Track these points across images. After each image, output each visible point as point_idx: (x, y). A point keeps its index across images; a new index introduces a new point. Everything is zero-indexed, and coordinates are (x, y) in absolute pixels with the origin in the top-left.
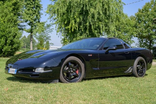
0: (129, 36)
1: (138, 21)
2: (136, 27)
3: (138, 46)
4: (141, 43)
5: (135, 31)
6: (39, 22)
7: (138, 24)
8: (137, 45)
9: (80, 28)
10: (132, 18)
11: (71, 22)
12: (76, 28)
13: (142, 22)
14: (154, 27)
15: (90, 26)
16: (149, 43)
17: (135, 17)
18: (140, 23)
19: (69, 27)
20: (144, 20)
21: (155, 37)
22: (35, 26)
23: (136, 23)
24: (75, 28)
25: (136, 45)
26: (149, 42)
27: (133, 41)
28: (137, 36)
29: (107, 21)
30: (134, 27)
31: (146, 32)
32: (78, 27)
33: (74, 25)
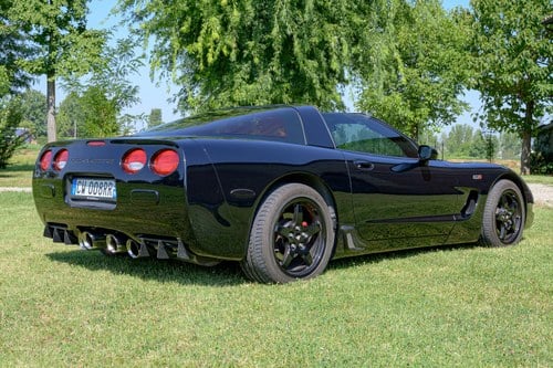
0: (449, 87)
1: (483, 29)
2: (475, 51)
3: (481, 124)
4: (492, 111)
5: (472, 67)
6: (81, 29)
7: (480, 38)
8: (479, 120)
9: (246, 52)
10: (459, 17)
11: (205, 26)
12: (230, 49)
13: (496, 30)
14: (543, 52)
15: (288, 42)
16: (523, 110)
17: (468, 13)
18: (488, 35)
19: (198, 46)
20: (507, 23)
21: (549, 87)
22: (66, 46)
23: (476, 37)
24: (225, 52)
25: (475, 120)
26: (524, 106)
27: (465, 105)
28: (477, 87)
29: (357, 19)
30: (467, 49)
31: (511, 71)
32: (234, 45)
33: (215, 35)
